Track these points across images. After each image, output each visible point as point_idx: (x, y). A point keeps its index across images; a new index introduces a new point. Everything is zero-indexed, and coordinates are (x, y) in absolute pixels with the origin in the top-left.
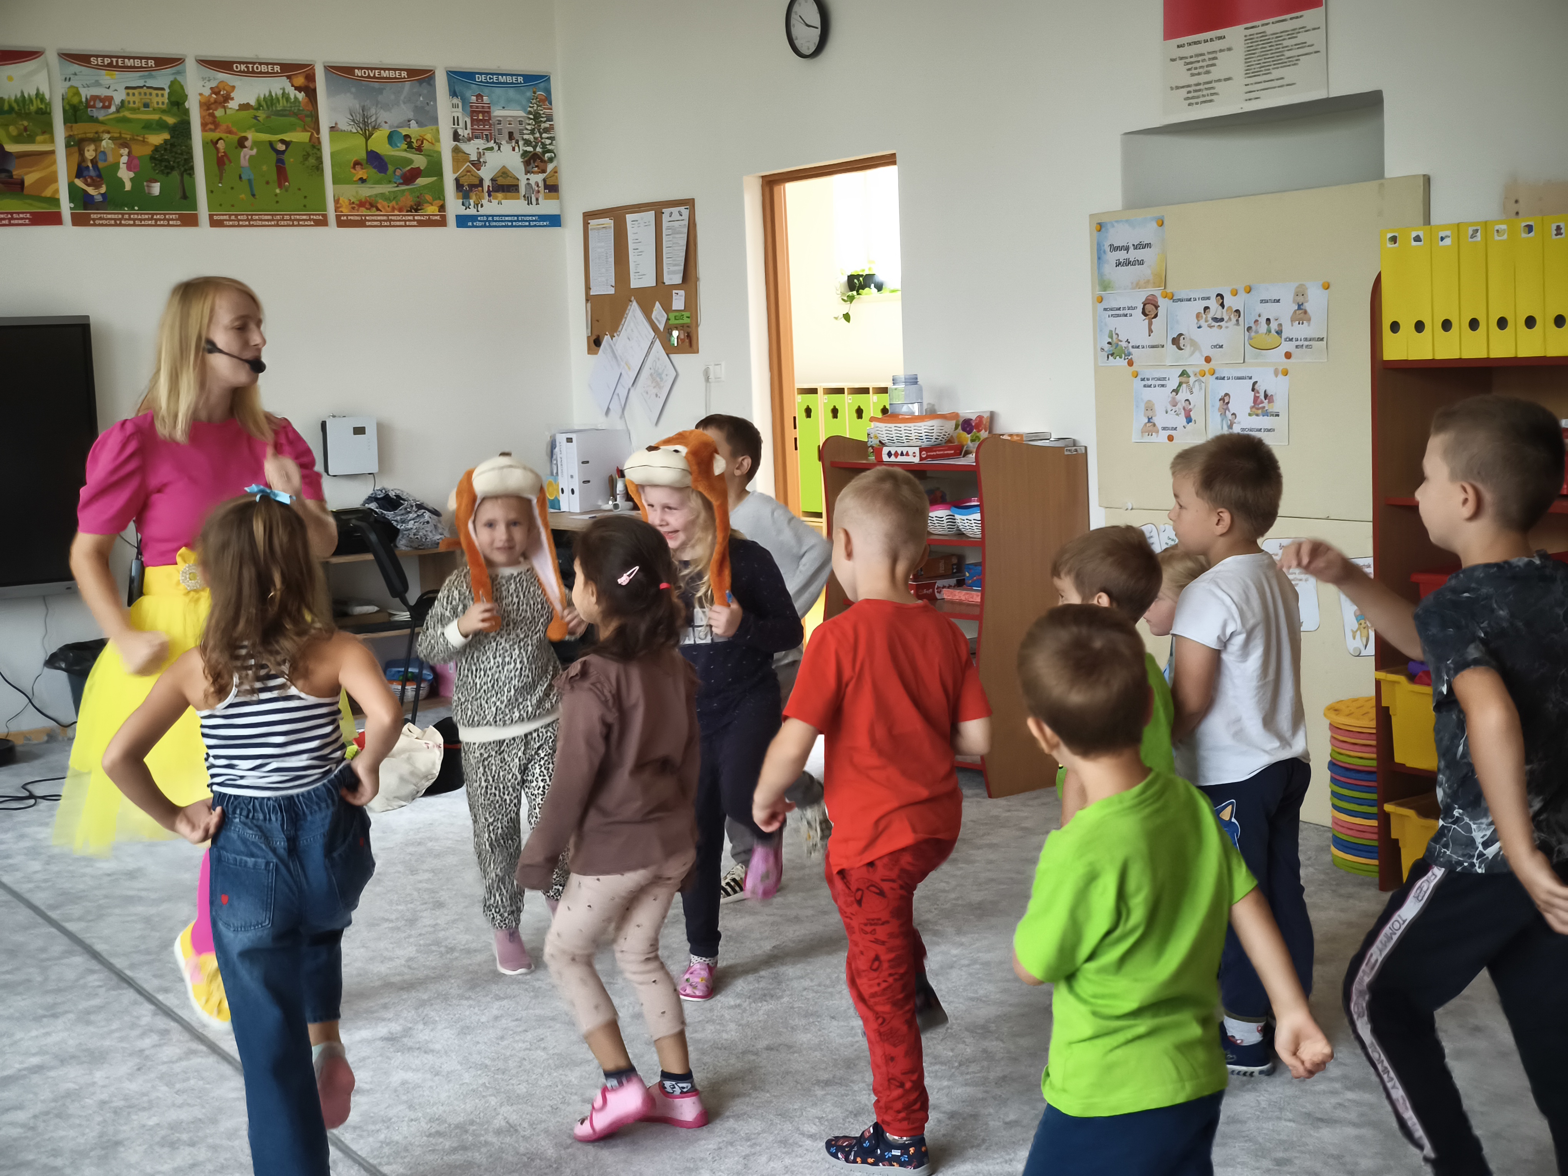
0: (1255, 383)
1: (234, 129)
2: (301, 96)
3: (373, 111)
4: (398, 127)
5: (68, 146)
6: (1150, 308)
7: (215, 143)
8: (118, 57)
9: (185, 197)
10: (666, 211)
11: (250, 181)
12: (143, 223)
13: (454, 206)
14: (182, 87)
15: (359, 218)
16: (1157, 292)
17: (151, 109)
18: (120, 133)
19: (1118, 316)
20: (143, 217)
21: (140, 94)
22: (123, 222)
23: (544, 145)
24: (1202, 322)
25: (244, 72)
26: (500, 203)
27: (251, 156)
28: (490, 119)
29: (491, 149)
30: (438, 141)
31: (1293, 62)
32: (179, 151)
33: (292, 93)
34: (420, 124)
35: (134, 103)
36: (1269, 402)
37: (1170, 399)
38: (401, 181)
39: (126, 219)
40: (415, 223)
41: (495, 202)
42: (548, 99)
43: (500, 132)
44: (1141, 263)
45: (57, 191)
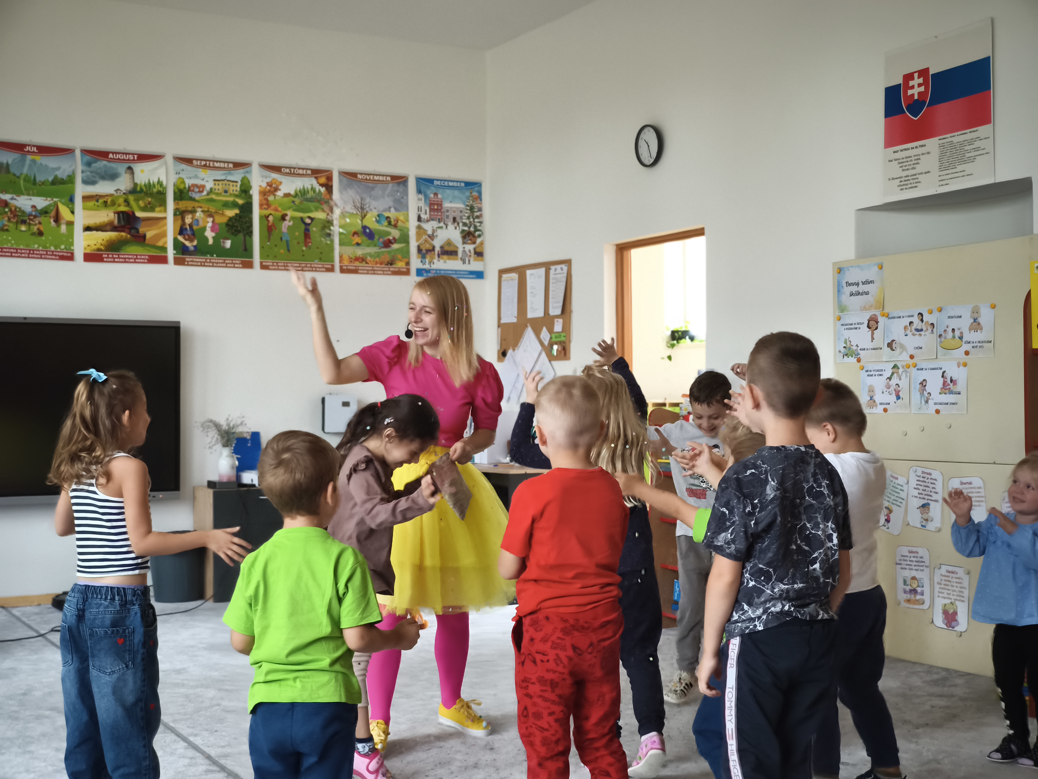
0: (944, 372)
1: (280, 209)
2: (323, 190)
3: (368, 200)
4: (383, 211)
5: (175, 214)
6: (873, 324)
7: (267, 217)
8: (210, 161)
9: (246, 249)
10: (553, 268)
11: (287, 241)
12: (218, 265)
13: (416, 263)
14: (249, 181)
15: (354, 268)
16: (878, 313)
17: (228, 194)
18: (208, 208)
19: (851, 329)
20: (219, 261)
21: (222, 184)
22: (206, 264)
23: (475, 227)
24: (908, 332)
25: (288, 173)
26: (445, 262)
27: (289, 227)
28: (442, 208)
29: (441, 228)
30: (407, 220)
31: (972, 160)
32: (244, 221)
33: (318, 188)
34: (396, 210)
35: (218, 190)
36: (954, 385)
37: (885, 384)
38: (383, 245)
39: (208, 262)
40: (390, 273)
41: (442, 261)
42: (479, 197)
43: (448, 217)
44: (867, 293)
45: (166, 243)
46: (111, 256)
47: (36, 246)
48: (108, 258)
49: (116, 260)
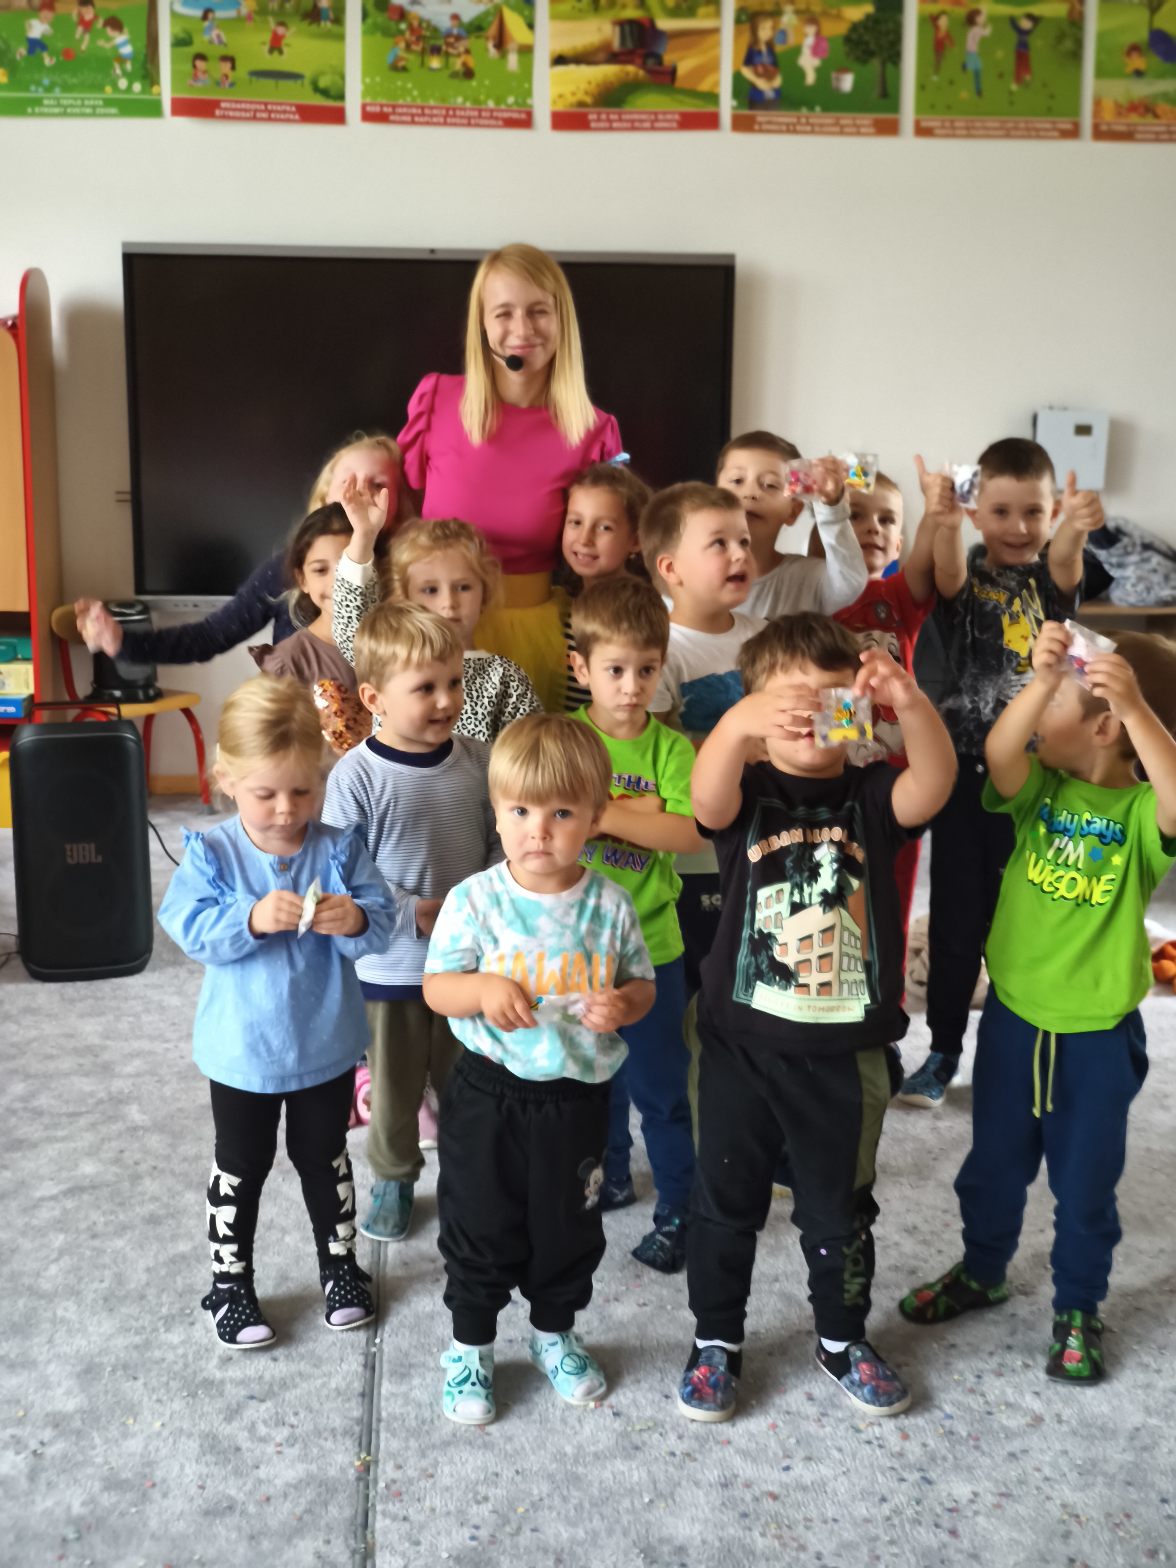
5: (738, 21)
7: (935, 19)
9: (885, 94)
12: (825, 129)
15: (1125, 128)
18: (808, 4)
20: (826, 121)
22: (798, 128)
27: (983, 39)
32: (884, 30)
39: (802, 124)
45: (717, 84)
46: (604, 117)
47: (460, 100)
48: (599, 120)
49: (615, 125)
